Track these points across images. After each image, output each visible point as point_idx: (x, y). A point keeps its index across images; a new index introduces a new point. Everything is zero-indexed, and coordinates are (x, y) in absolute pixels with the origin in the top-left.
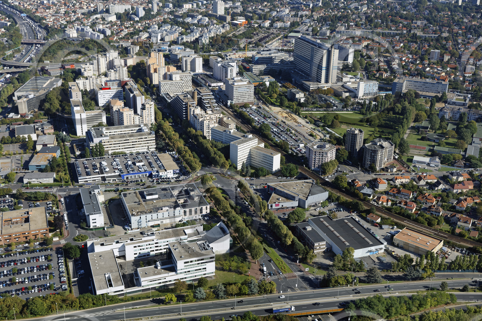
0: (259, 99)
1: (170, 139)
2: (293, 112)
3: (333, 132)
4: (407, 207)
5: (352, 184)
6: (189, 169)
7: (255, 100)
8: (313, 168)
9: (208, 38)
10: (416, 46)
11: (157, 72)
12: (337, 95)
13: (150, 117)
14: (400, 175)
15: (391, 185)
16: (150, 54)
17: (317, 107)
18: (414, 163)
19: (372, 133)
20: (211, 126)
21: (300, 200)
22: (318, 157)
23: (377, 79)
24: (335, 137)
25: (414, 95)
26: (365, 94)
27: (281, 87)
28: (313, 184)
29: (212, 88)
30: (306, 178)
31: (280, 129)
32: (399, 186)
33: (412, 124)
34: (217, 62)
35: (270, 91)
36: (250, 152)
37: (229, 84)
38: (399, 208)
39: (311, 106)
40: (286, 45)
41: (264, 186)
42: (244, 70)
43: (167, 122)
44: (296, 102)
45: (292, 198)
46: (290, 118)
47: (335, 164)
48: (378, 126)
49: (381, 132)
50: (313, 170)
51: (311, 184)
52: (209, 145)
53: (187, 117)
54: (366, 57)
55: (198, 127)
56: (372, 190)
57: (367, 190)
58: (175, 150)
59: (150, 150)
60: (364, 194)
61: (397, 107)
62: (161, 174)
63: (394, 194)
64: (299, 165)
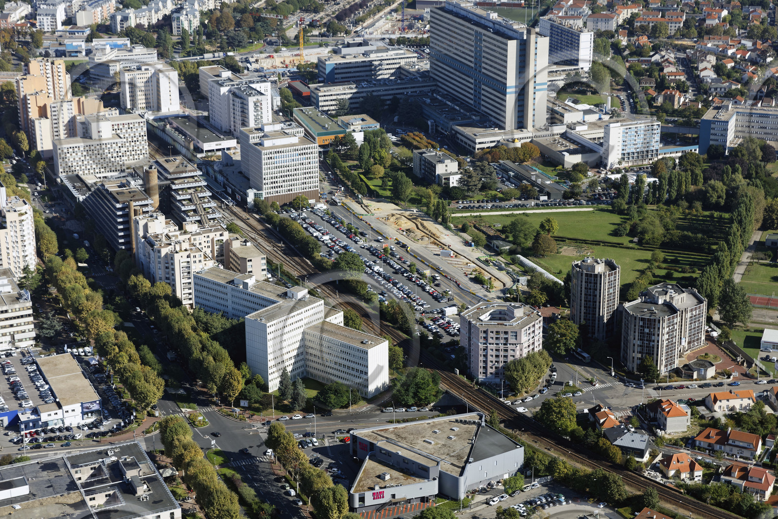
0: (335, 181)
1: (77, 311)
2: (427, 214)
3: (540, 269)
4: (749, 485)
5: (589, 421)
6: (127, 397)
7: (326, 184)
8: (481, 377)
9: (198, 14)
10: (764, 15)
11: (49, 115)
12: (550, 160)
13: (20, 249)
14: (726, 386)
15: (702, 417)
16: (27, 65)
17: (494, 199)
18: (766, 350)
19: (646, 265)
20: (196, 268)
21: (442, 477)
22: (494, 347)
23: (657, 112)
24: (543, 283)
25: (759, 154)
26: (624, 157)
27: (396, 144)
28: (479, 425)
29: (203, 155)
30: (462, 409)
31: (392, 266)
32: (723, 420)
33: (757, 236)
34: (217, 82)
35: (366, 157)
36: (303, 340)
37: (250, 145)
38: (725, 488)
39: (480, 196)
40: (410, 27)
41: (342, 436)
42: (295, 102)
43: (71, 261)
44: (436, 187)
45: (420, 472)
46: (419, 234)
47: (543, 362)
48: (664, 246)
49: (672, 261)
50: (482, 384)
51: (475, 427)
52: (187, 326)
53: (128, 243)
54: (627, 52)
55: (160, 273)
56: (646, 437)
57: (633, 439)
58: (92, 341)
59: (18, 344)
60: (625, 450)
61: (713, 188)
62: (44, 417)
63: (710, 445)
64: (442, 369)
